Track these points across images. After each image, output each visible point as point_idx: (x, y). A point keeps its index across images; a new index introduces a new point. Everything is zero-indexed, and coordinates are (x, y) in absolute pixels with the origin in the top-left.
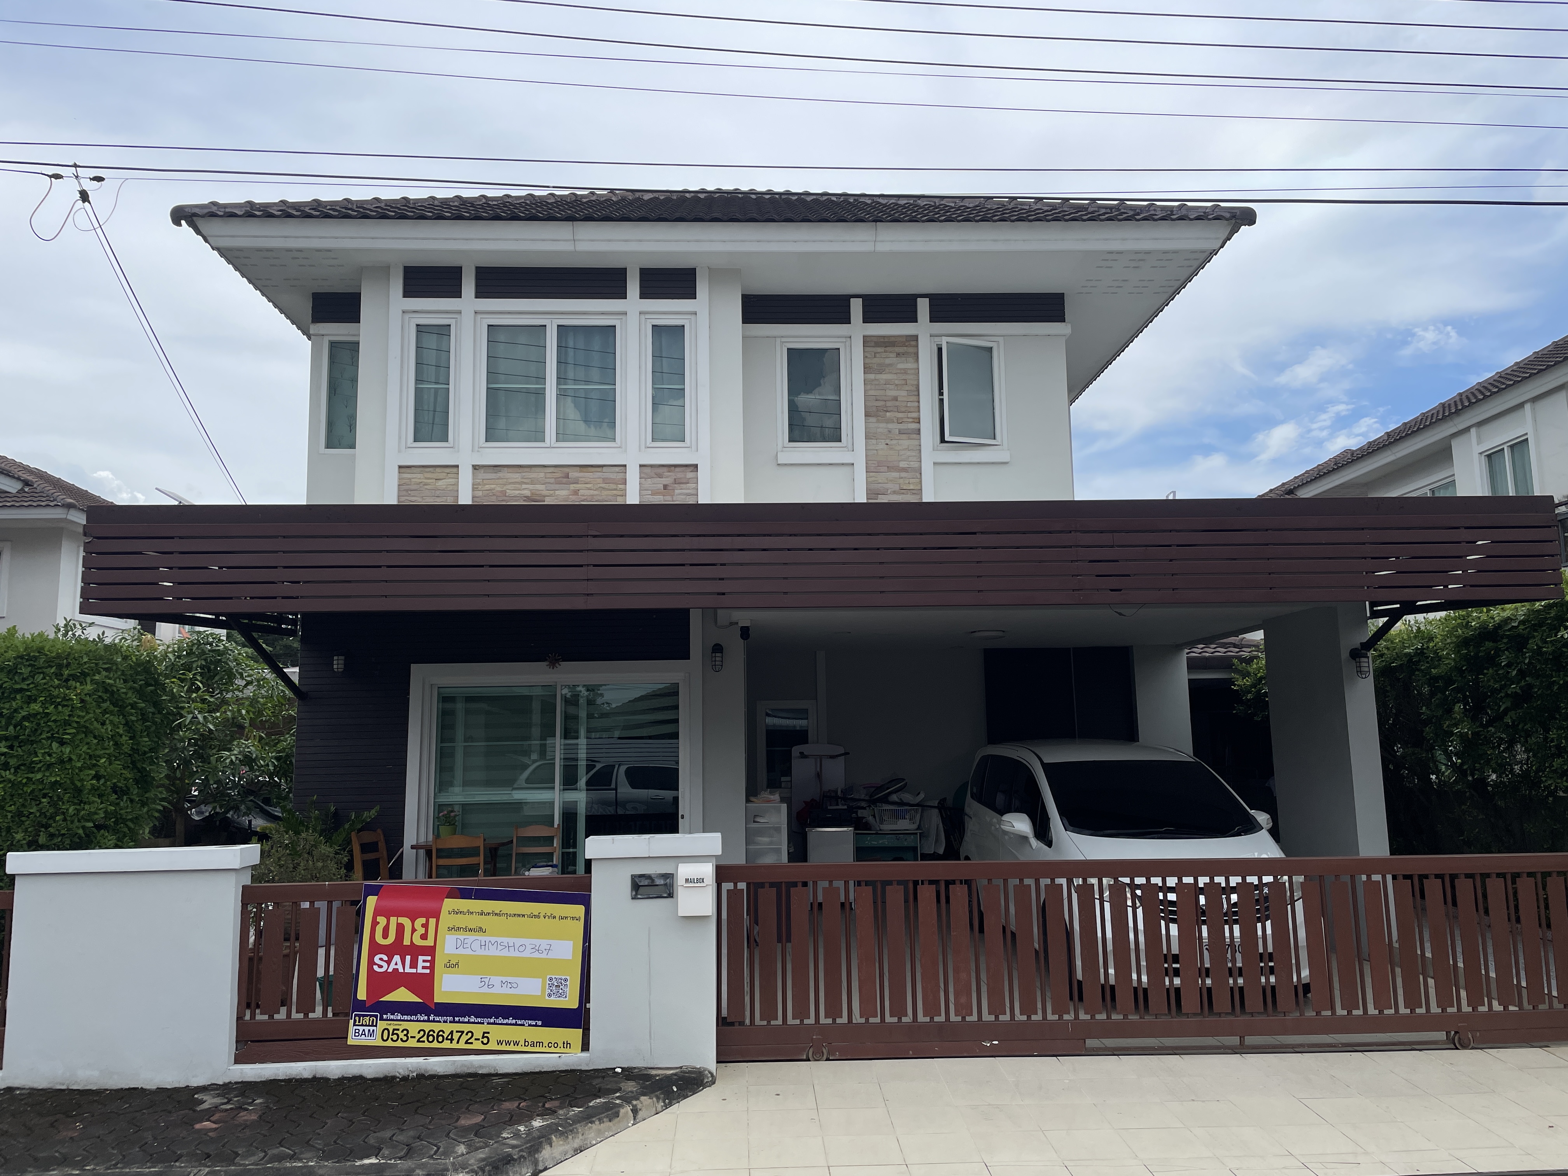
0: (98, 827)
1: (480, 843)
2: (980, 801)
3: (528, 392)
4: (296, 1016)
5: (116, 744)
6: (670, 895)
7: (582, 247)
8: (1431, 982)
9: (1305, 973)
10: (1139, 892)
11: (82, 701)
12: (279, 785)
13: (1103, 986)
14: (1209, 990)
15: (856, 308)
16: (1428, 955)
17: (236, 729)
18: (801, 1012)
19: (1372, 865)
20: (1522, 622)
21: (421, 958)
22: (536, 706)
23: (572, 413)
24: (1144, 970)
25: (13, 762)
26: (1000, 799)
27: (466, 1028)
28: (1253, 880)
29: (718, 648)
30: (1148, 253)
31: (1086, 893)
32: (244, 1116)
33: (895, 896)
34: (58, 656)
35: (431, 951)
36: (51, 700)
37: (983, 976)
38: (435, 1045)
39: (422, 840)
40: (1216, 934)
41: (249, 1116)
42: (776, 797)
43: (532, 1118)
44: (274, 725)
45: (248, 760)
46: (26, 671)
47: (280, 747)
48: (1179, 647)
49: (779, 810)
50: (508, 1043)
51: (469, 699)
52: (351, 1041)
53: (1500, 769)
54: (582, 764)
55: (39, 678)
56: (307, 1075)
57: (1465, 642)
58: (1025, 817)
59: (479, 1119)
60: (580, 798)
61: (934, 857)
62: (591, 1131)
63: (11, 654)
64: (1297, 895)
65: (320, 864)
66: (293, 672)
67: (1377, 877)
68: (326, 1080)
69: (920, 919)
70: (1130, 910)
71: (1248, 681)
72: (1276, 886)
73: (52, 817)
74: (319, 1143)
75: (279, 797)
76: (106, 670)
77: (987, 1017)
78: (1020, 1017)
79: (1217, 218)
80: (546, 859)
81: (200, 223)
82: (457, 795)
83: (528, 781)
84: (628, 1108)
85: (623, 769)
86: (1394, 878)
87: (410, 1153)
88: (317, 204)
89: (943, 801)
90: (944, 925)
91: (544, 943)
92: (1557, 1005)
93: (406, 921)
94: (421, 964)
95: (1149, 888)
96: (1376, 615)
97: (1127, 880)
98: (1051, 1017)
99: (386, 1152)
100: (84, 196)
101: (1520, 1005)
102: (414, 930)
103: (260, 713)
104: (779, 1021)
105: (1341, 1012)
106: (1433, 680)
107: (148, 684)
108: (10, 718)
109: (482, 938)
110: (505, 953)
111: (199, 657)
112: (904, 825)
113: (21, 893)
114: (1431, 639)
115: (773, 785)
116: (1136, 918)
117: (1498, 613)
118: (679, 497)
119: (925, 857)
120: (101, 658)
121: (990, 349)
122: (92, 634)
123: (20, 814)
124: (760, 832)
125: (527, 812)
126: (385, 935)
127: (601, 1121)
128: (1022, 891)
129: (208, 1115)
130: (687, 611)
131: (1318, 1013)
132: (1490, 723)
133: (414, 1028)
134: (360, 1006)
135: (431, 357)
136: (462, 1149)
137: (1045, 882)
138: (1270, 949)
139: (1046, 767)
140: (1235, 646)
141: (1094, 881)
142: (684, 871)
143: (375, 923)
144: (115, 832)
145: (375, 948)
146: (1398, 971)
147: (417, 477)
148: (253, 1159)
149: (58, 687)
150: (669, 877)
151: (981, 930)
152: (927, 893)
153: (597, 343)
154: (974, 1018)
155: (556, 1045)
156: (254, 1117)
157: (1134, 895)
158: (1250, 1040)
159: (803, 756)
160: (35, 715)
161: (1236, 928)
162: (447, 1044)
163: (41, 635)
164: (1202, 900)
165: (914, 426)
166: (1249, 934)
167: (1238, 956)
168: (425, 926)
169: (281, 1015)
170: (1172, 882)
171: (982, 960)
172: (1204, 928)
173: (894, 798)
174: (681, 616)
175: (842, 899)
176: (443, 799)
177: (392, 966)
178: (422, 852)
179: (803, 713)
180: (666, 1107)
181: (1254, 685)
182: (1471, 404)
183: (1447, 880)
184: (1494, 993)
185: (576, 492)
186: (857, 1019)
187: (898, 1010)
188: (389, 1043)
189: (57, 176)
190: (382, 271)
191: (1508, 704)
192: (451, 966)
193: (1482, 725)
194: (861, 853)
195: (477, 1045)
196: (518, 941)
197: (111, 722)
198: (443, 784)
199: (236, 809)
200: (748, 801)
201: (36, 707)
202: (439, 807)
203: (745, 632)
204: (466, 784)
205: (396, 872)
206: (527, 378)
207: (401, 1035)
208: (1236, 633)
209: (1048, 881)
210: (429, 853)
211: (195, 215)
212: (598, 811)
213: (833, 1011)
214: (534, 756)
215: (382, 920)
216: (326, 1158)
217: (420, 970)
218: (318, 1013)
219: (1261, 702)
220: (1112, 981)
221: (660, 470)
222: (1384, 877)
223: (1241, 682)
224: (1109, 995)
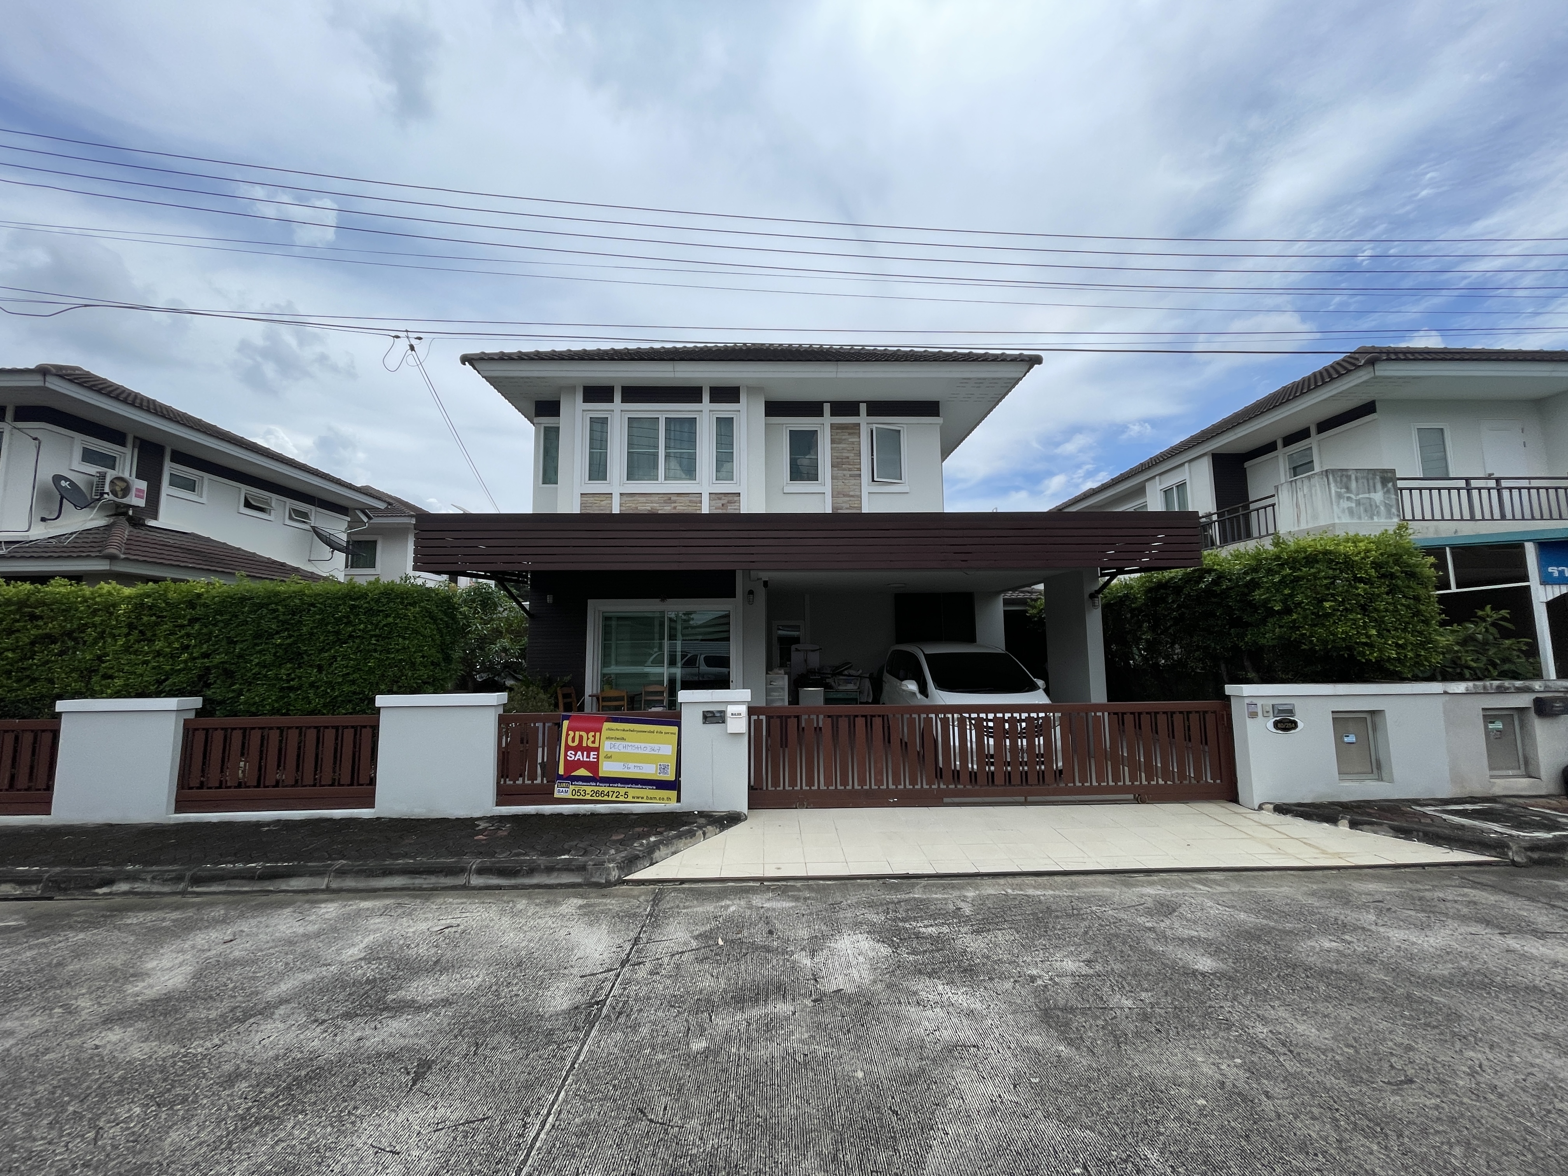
0: (425, 683)
1: (624, 694)
2: (891, 674)
3: (649, 454)
4: (527, 782)
5: (432, 639)
6: (724, 722)
7: (679, 375)
8: (1126, 768)
9: (1060, 764)
10: (973, 722)
11: (414, 617)
12: (521, 663)
13: (953, 771)
14: (1009, 773)
15: (827, 408)
16: (1125, 754)
17: (498, 633)
18: (793, 783)
19: (1098, 707)
20: (1180, 579)
21: (592, 753)
22: (657, 623)
23: (674, 464)
24: (975, 762)
25: (379, 648)
26: (902, 673)
27: (616, 789)
28: (1034, 715)
29: (751, 592)
30: (984, 379)
31: (945, 722)
32: (500, 833)
33: (843, 724)
34: (402, 593)
35: (597, 749)
36: (398, 616)
37: (890, 765)
38: (600, 798)
39: (595, 692)
40: (1014, 744)
41: (503, 833)
42: (782, 672)
43: (650, 836)
44: (519, 632)
45: (505, 650)
46: (384, 600)
47: (521, 643)
48: (998, 593)
49: (783, 678)
50: (638, 798)
51: (619, 618)
52: (556, 795)
53: (1167, 657)
54: (679, 654)
55: (391, 604)
56: (533, 812)
57: (1149, 590)
58: (914, 682)
59: (622, 836)
60: (678, 671)
61: (867, 703)
62: (681, 843)
63: (377, 592)
64: (1057, 723)
65: (539, 704)
66: (526, 604)
67: (1099, 714)
68: (544, 815)
69: (857, 735)
70: (968, 731)
71: (1035, 611)
72: (1047, 718)
73: (400, 677)
74: (538, 847)
75: (521, 669)
76: (427, 600)
77: (891, 787)
78: (909, 787)
79: (1022, 360)
80: (660, 703)
81: (474, 362)
82: (614, 669)
83: (652, 662)
84: (701, 832)
85: (703, 657)
86: (1109, 714)
87: (585, 853)
88: (537, 353)
89: (871, 675)
90: (869, 739)
91: (656, 746)
92: (1193, 781)
93: (584, 734)
94: (592, 756)
95: (978, 719)
96: (1103, 575)
97: (967, 715)
98: (925, 786)
99: (573, 852)
100: (412, 348)
101: (1173, 781)
102: (588, 739)
103: (511, 625)
104: (781, 788)
105: (1078, 784)
106: (1132, 610)
107: (449, 608)
108: (377, 625)
109: (624, 743)
110: (636, 751)
111: (479, 595)
112: (851, 687)
113: (384, 717)
114: (1132, 588)
115: (782, 666)
116: (972, 735)
117: (1167, 574)
118: (731, 510)
119: (861, 703)
120: (424, 594)
121: (899, 431)
122: (419, 582)
123: (383, 675)
124: (773, 690)
125: (652, 679)
126: (573, 741)
127: (686, 838)
128: (912, 721)
129: (481, 832)
130: (735, 571)
131: (1066, 785)
132: (1162, 633)
133: (589, 789)
134: (560, 777)
135: (597, 435)
136: (613, 851)
137: (923, 716)
138: (1042, 752)
139: (926, 656)
140: (1029, 592)
141: (950, 716)
142: (731, 709)
143: (568, 735)
144: (433, 686)
145: (568, 748)
146: (1109, 763)
147: (591, 500)
148: (505, 855)
149: (402, 609)
150: (723, 713)
151: (889, 742)
152: (860, 722)
153: (686, 427)
154: (885, 787)
155: (663, 799)
156: (506, 833)
157: (971, 723)
158: (1030, 799)
159: (797, 650)
160: (390, 624)
161: (1025, 741)
162: (606, 798)
163: (392, 582)
164: (1007, 726)
165: (858, 472)
166: (1031, 744)
167: (1025, 755)
168: (594, 736)
169: (520, 782)
170: (991, 716)
171: (889, 756)
172: (1008, 741)
173: (846, 672)
174: (731, 575)
175: (815, 725)
176: (607, 670)
177: (577, 757)
178: (595, 699)
179: (796, 628)
180: (721, 831)
181: (1038, 613)
182: (1157, 463)
183: (1137, 715)
184: (1160, 774)
185: (675, 508)
186: (823, 787)
187: (844, 783)
188: (576, 797)
189: (398, 337)
190: (571, 389)
191: (1172, 623)
192: (608, 757)
193: (1157, 634)
194: (827, 701)
195: (622, 799)
196: (643, 745)
197: (430, 628)
198: (605, 663)
199: (499, 675)
200: (767, 673)
201: (390, 620)
202: (604, 675)
203: (766, 584)
204: (617, 663)
205: (581, 708)
206: (649, 447)
207: (582, 793)
208: (1030, 586)
209: (925, 716)
210: (598, 699)
211: (473, 359)
212: (688, 678)
213: (810, 783)
214: (656, 650)
215: (571, 733)
216: (542, 855)
217: (592, 760)
218: (539, 781)
219: (1041, 622)
220: (958, 768)
221: (720, 496)
222: (1103, 714)
223: (1032, 611)
224: (956, 776)
